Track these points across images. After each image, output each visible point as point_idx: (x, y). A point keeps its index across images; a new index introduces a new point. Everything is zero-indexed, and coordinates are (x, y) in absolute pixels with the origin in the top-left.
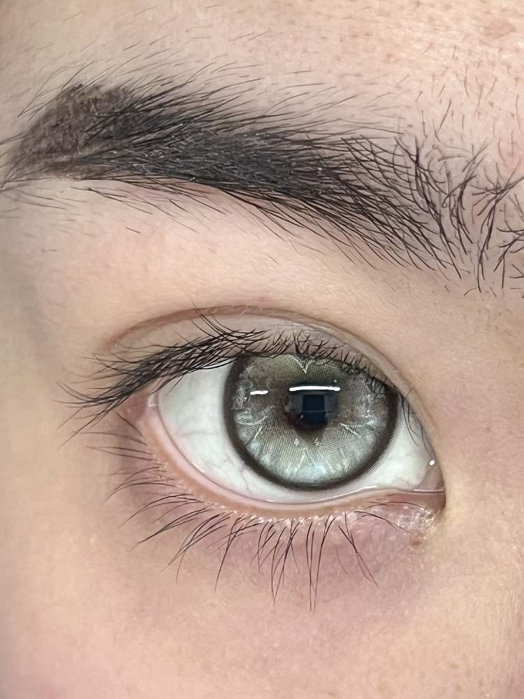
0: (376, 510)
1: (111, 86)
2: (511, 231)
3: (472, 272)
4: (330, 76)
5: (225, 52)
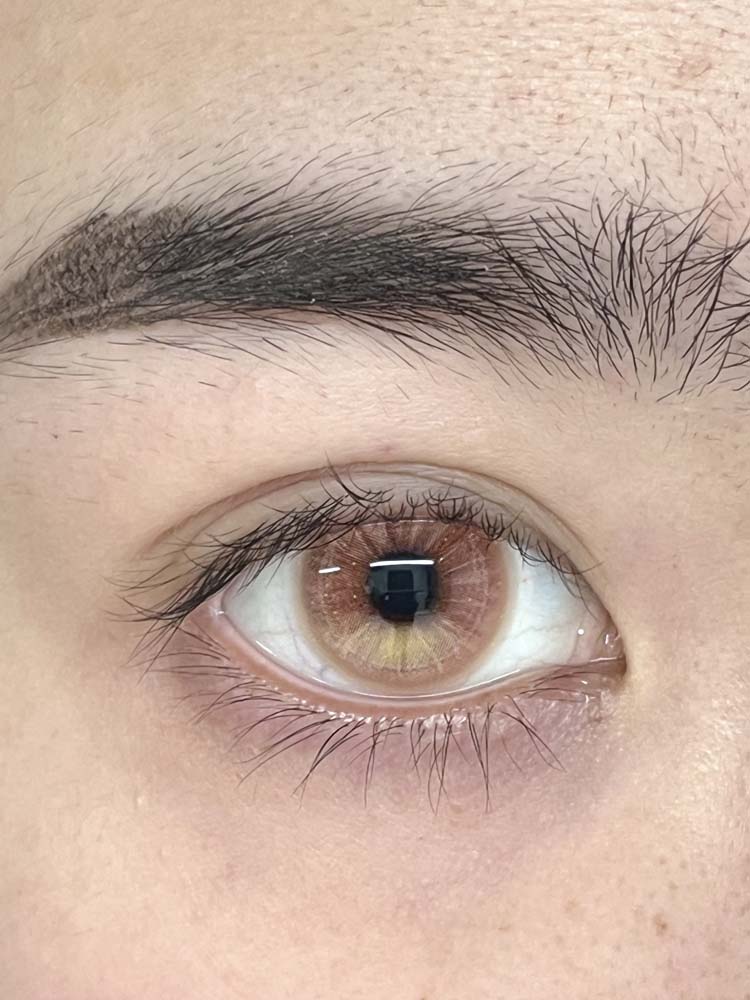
4: (488, 152)
5: (332, 142)
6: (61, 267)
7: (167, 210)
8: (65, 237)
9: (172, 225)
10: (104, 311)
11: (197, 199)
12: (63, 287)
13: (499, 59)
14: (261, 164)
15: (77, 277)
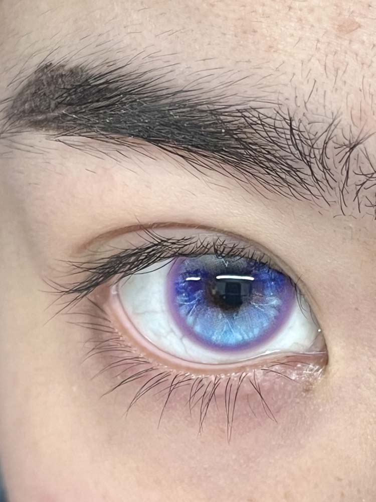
0: (277, 367)
1: (72, 65)
2: (363, 174)
3: (337, 202)
4: (229, 63)
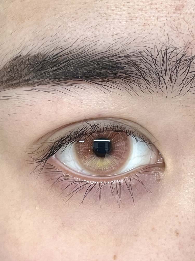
4: (125, 34)
5: (83, 34)
6: (9, 70)
7: (38, 54)
8: (10, 62)
9: (39, 58)
10: (21, 82)
11: (46, 51)
12: (10, 75)
13: (126, 9)
14: (64, 41)
15: (13, 73)
